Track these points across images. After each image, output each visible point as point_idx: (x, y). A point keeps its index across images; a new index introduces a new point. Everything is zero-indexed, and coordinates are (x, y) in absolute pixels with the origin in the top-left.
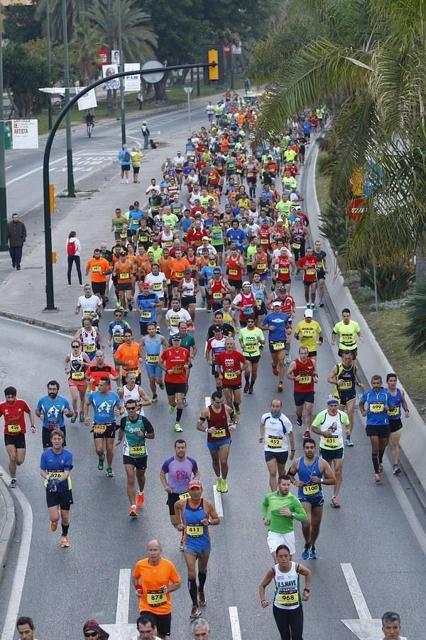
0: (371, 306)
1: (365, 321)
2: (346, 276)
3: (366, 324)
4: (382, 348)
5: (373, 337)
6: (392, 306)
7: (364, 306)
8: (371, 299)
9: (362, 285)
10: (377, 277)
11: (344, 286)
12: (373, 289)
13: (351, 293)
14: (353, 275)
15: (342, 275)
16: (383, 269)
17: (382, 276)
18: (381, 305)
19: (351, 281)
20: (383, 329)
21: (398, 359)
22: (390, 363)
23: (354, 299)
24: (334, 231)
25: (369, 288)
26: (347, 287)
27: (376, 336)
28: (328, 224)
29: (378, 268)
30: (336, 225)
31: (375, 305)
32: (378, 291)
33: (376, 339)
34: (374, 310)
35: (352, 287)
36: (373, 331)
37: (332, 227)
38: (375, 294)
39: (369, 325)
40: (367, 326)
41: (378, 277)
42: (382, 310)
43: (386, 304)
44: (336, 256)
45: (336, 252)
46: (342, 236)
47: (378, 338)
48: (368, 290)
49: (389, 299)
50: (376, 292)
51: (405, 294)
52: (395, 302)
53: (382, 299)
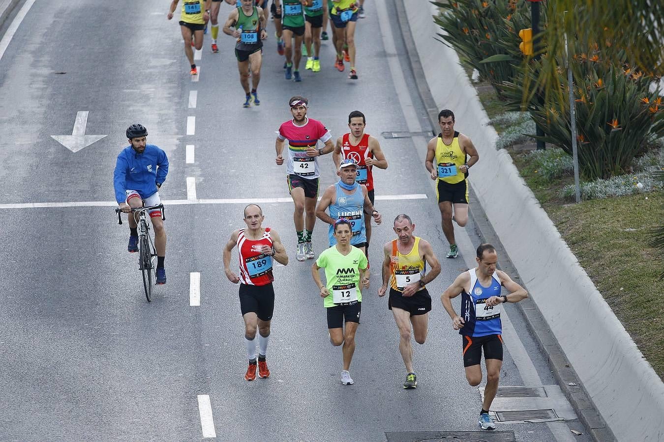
0: (565, 189)
1: (550, 223)
2: (499, 126)
3: (555, 229)
4: (596, 283)
5: (574, 259)
6: (611, 190)
7: (547, 191)
8: (566, 174)
9: (541, 145)
10: (577, 125)
11: (498, 148)
12: (569, 152)
13: (516, 162)
14: (518, 123)
15: (491, 124)
16: (590, 107)
17: (589, 124)
18: (588, 187)
19: (514, 136)
20: (596, 239)
21: (635, 306)
22: (617, 313)
23: (523, 176)
24: (471, 27)
25: (560, 150)
26: (503, 151)
27: (579, 255)
28: (455, 11)
29: (579, 106)
30: (474, 13)
31: (575, 188)
32: (579, 157)
33: (582, 263)
34: (570, 199)
35: (515, 148)
36: (572, 244)
37: (465, 19)
38: (575, 161)
39: (561, 232)
40: (558, 235)
41: (581, 125)
42: (590, 198)
43: (599, 185)
44: (474, 84)
45: (476, 74)
46: (489, 36)
47: (585, 259)
48: (554, 156)
49: (605, 175)
50: (575, 156)
51: (640, 162)
52: (620, 180)
53: (588, 175)
